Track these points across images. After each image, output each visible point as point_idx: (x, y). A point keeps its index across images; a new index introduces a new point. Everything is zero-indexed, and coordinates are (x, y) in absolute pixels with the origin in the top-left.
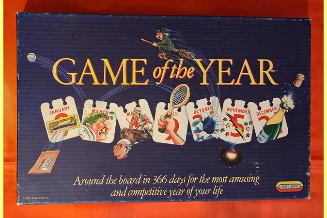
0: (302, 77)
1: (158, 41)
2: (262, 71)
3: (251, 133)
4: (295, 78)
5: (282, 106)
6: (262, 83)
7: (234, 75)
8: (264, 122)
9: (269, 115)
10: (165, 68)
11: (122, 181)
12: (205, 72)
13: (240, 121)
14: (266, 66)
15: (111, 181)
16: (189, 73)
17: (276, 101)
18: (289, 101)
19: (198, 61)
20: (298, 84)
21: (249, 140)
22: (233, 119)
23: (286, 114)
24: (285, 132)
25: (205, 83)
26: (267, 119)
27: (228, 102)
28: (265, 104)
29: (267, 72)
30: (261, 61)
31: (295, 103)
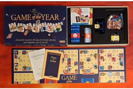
0: (65, 18)
1: (33, 11)
2: (56, 17)
3: (53, 30)
4: (63, 18)
5: (60, 24)
6: (56, 19)
7: (50, 18)
8: (56, 28)
9: (57, 26)
10: (35, 16)
11: (26, 40)
12: (43, 17)
13: (51, 28)
14: (56, 16)
15: (23, 40)
16: (40, 17)
17: (59, 23)
18: (62, 23)
19: (42, 15)
20: (64, 20)
21: (53, 32)
22: (50, 27)
23: (61, 26)
24: (61, 30)
25: (43, 19)
26: (57, 27)
27: (48, 23)
28: (56, 24)
29: (57, 17)
30: (55, 15)
31: (63, 24)
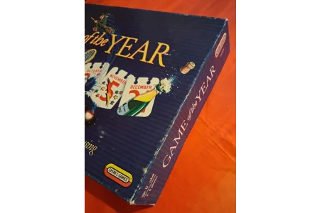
0: (192, 66)
2: (156, 52)
3: (116, 101)
4: (184, 65)
5: (157, 87)
6: (151, 62)
7: (132, 51)
8: (133, 95)
9: (141, 91)
10: (92, 36)
12: (113, 43)
14: (163, 49)
16: (103, 42)
17: (155, 81)
18: (167, 85)
19: (114, 36)
20: (185, 71)
21: (110, 107)
23: (158, 96)
24: (147, 112)
25: (108, 52)
26: (137, 94)
28: (143, 81)
29: (160, 54)
30: (160, 44)
31: (173, 88)
